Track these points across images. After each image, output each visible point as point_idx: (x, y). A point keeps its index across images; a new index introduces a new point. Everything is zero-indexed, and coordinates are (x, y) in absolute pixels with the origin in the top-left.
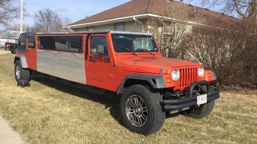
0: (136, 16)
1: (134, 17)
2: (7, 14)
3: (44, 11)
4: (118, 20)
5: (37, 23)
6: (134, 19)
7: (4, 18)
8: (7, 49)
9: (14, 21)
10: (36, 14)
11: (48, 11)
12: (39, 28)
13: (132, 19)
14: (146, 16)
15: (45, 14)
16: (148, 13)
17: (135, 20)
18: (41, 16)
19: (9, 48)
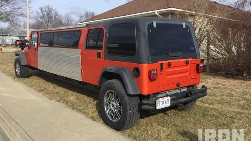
0: (159, 11)
1: (156, 12)
2: (13, 12)
3: (45, 8)
4: (138, 15)
5: (37, 20)
6: (156, 13)
7: (10, 16)
8: (17, 46)
9: (19, 19)
10: (37, 11)
11: (49, 8)
12: (40, 25)
13: (154, 13)
14: (170, 10)
15: (45, 11)
16: (171, 7)
17: (158, 14)
18: (41, 13)
19: (19, 45)
